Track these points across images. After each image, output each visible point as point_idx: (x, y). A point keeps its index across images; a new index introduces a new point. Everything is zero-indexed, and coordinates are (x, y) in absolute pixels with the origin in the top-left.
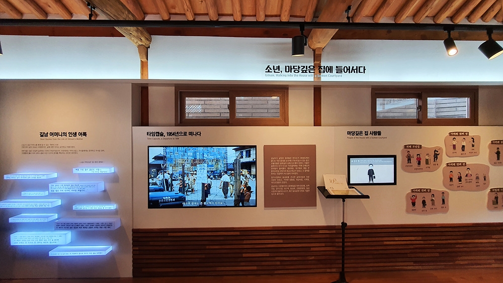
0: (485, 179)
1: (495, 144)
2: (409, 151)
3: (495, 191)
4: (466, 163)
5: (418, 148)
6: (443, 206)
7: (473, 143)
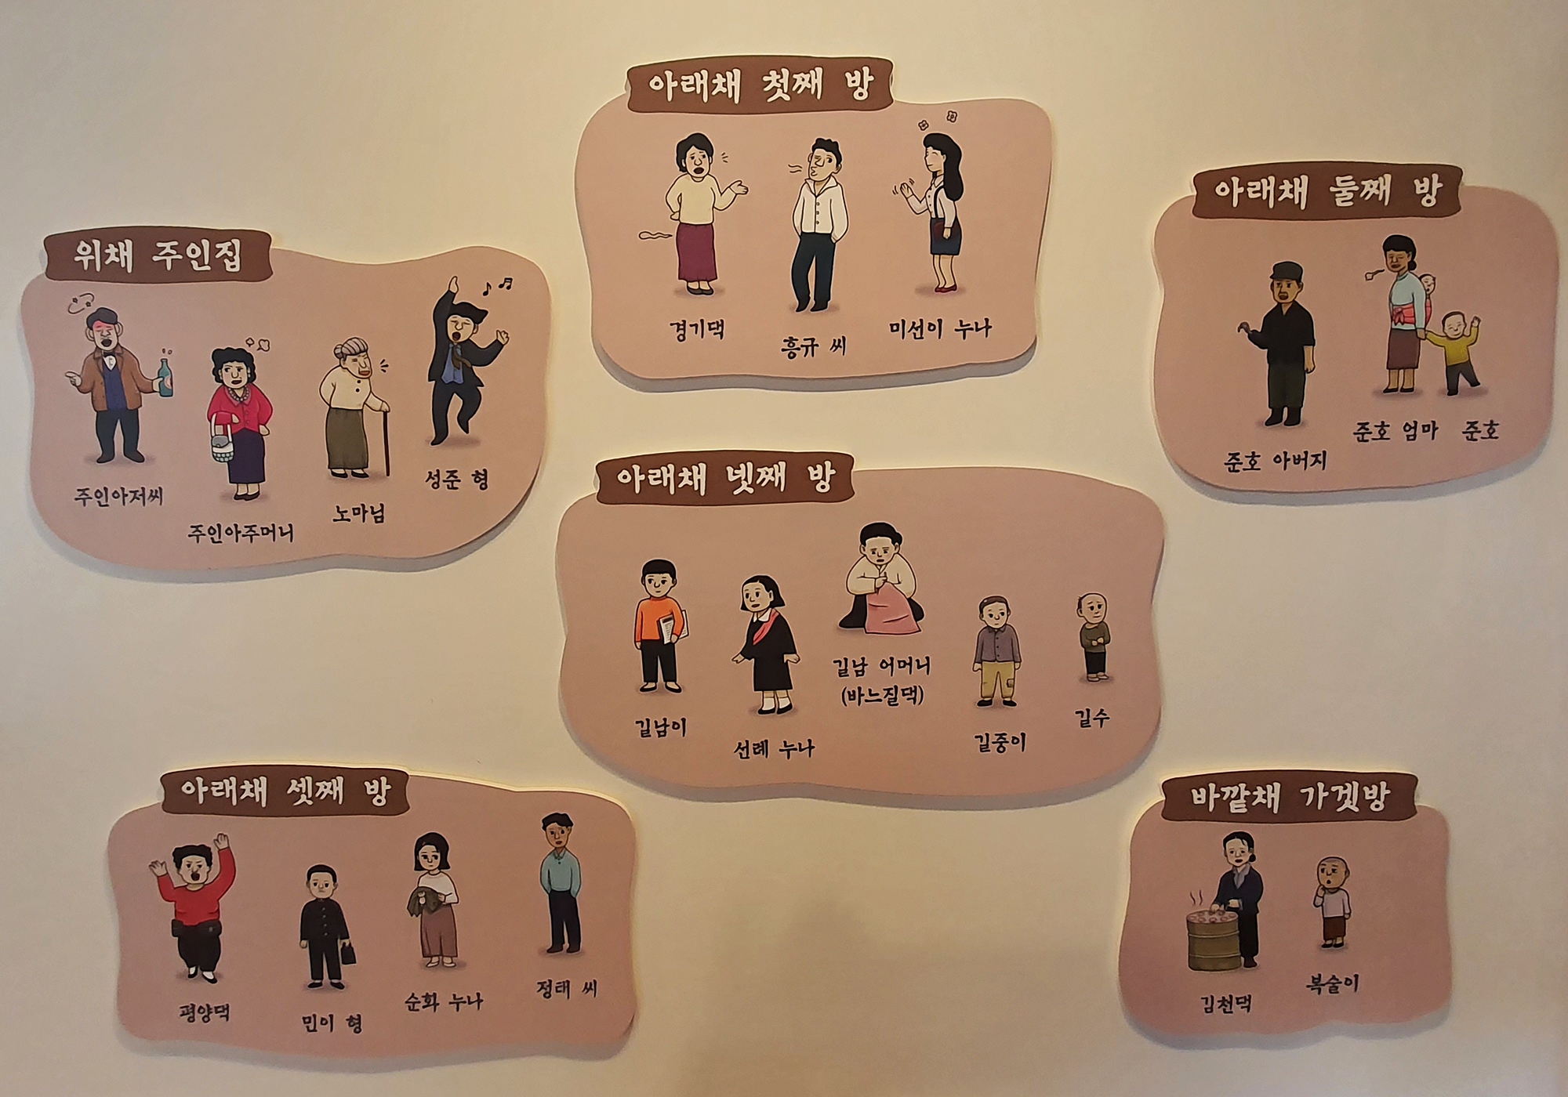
0: (1095, 662)
1: (1253, 209)
2: (106, 316)
3: (1222, 811)
4: (843, 463)
5: (218, 272)
6: (561, 967)
7: (948, 209)
